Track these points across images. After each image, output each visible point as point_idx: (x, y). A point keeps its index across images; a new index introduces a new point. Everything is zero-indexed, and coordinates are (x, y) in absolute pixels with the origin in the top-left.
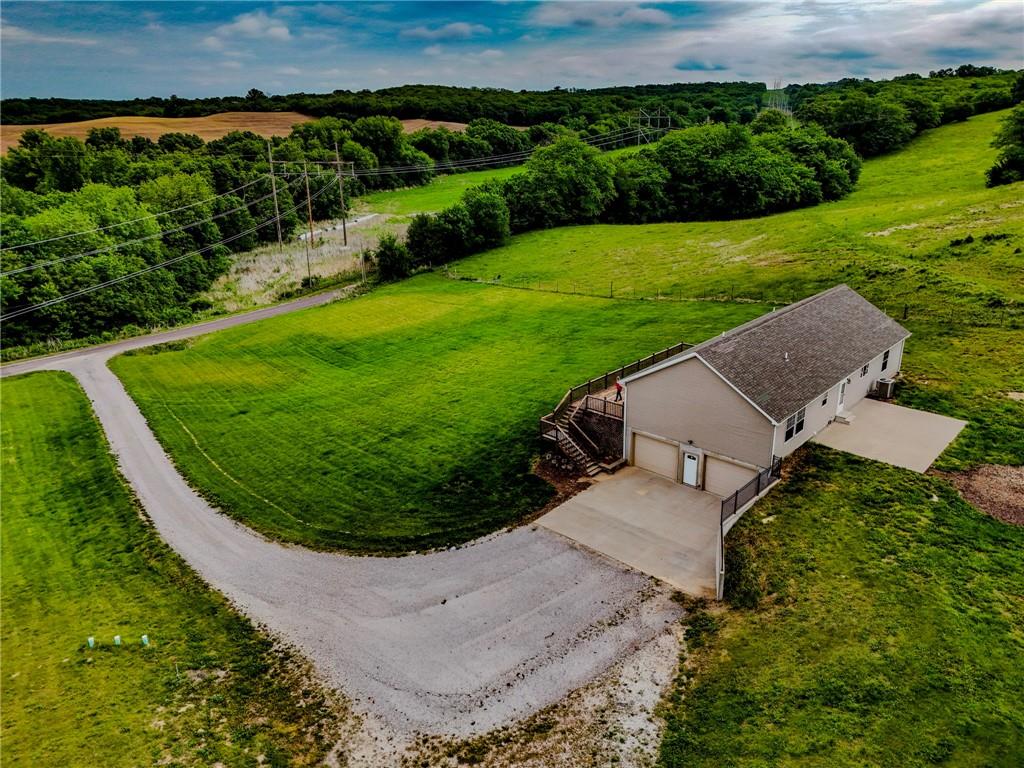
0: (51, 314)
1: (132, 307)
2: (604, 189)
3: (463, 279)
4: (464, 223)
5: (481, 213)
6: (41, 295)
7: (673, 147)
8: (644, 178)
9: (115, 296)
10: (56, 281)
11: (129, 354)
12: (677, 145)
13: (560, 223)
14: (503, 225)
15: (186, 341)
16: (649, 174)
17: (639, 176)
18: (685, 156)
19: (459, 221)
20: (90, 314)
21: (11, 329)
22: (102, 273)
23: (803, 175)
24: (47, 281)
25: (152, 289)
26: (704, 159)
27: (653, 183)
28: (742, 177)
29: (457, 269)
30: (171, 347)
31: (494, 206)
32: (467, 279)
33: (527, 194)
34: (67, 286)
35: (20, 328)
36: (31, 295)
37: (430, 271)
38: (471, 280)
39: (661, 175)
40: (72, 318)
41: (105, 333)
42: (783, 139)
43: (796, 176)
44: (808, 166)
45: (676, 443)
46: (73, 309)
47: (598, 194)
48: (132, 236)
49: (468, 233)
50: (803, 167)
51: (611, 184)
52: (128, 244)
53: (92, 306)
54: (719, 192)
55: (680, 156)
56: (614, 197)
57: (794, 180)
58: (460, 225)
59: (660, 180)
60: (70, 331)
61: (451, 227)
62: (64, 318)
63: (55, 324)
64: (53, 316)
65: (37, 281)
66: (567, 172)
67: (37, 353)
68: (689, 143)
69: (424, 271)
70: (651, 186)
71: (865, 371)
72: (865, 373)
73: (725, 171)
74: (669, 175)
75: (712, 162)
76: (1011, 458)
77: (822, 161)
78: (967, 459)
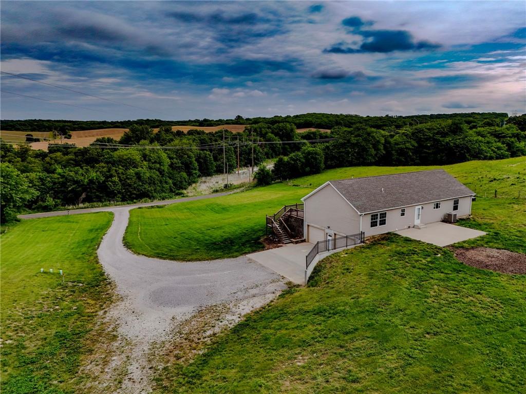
0: (115, 190)
1: (148, 191)
2: (376, 149)
3: (294, 185)
4: (300, 161)
5: (309, 157)
6: (112, 182)
7: (420, 131)
8: (401, 146)
9: (143, 186)
10: (119, 177)
11: (140, 208)
12: (423, 130)
13: (351, 164)
14: (320, 163)
15: (165, 205)
16: (405, 144)
17: (399, 145)
18: (427, 136)
19: (297, 159)
20: (130, 192)
21: (98, 195)
22: (138, 175)
23: (499, 148)
24: (115, 176)
25: (159, 185)
26: (438, 137)
27: (407, 148)
28: (457, 146)
29: (291, 182)
30: (158, 207)
31: (316, 153)
33: (336, 150)
34: (123, 179)
35: (101, 195)
36: (108, 182)
37: (281, 182)
38: (297, 186)
39: (412, 144)
40: (123, 193)
41: (135, 201)
42: (491, 131)
43: (494, 149)
44: (503, 143)
45: (323, 228)
46: (124, 189)
47: (373, 152)
48: (155, 162)
49: (302, 166)
50: (500, 144)
51: (382, 147)
52: (153, 165)
53: (132, 188)
54: (444, 154)
55: (424, 136)
56: (383, 154)
57: (492, 150)
58: (298, 162)
59: (411, 147)
60: (121, 198)
61: (293, 162)
62: (119, 192)
63: (115, 195)
64: (115, 191)
65: (111, 176)
66: (356, 140)
67: (106, 205)
68: (429, 129)
69: (278, 182)
70: (405, 150)
71: (437, 206)
72: (437, 207)
73: (447, 143)
74: (416, 145)
75: (441, 139)
76: (500, 246)
77: (512, 142)
78: (473, 245)
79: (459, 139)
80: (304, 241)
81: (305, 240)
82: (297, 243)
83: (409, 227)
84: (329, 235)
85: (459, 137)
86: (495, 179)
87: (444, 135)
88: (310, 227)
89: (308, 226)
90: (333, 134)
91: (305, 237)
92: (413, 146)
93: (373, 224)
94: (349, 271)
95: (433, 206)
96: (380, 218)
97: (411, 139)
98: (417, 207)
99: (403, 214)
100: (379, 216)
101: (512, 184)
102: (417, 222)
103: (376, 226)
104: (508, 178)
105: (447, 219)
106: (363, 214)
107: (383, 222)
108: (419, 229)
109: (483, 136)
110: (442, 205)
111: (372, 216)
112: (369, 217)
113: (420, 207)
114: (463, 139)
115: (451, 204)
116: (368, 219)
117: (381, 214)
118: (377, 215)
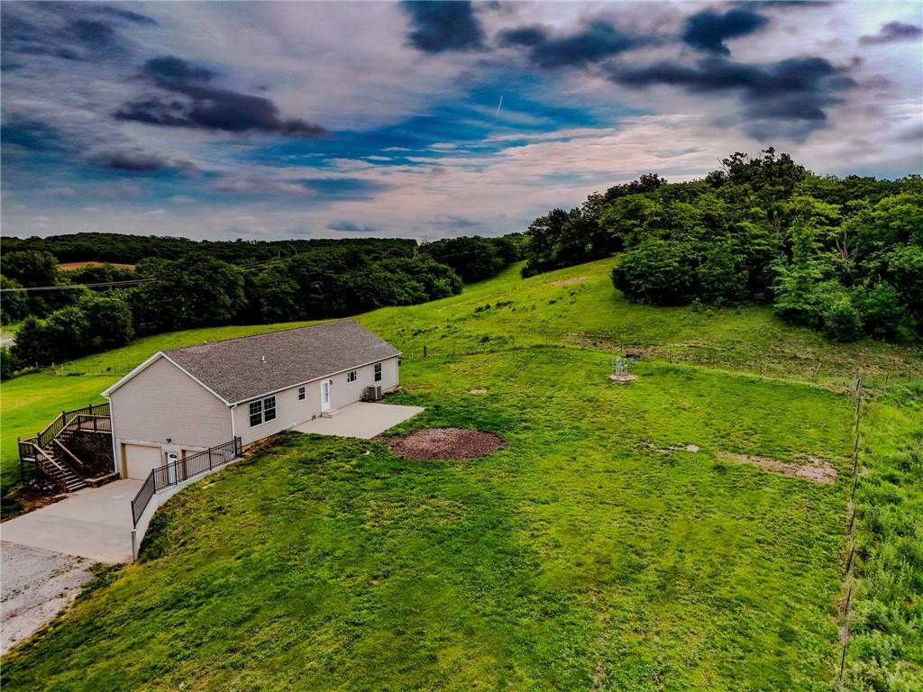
2: (234, 296)
3: (70, 375)
4: (78, 324)
5: (99, 315)
7: (301, 264)
8: (274, 289)
12: (306, 263)
13: (188, 325)
14: (125, 326)
16: (279, 285)
17: (271, 287)
18: (313, 271)
19: (72, 322)
23: (415, 289)
26: (330, 273)
27: (283, 292)
28: (360, 288)
29: (62, 370)
31: (113, 308)
32: (74, 375)
33: (155, 301)
37: (37, 371)
38: (78, 375)
39: (289, 286)
42: (401, 263)
43: (409, 290)
44: (419, 281)
45: (158, 444)
47: (228, 301)
49: (83, 334)
50: (414, 283)
51: (241, 293)
54: (342, 301)
55: (308, 272)
56: (245, 304)
57: (407, 292)
58: (73, 326)
59: (290, 290)
61: (62, 328)
66: (194, 280)
68: (315, 261)
69: (30, 372)
70: (281, 295)
71: (352, 377)
72: (352, 380)
73: (345, 283)
74: (298, 287)
75: (335, 277)
76: (445, 424)
77: (430, 279)
78: (412, 428)
79: (361, 276)
80: (117, 477)
81: (119, 474)
82: (99, 484)
83: (314, 417)
84: (171, 456)
85: (361, 273)
86: (420, 331)
87: (339, 270)
88: (127, 447)
89: (123, 445)
90: (141, 273)
91: (118, 468)
92: (292, 288)
93: (255, 421)
94: (223, 511)
95: (345, 377)
96: (266, 407)
97: (287, 277)
98: (323, 382)
99: (302, 397)
100: (263, 405)
101: (443, 336)
102: (325, 407)
103: (260, 422)
104: (436, 328)
105: (369, 397)
106: (235, 404)
107: (271, 415)
108: (330, 417)
109: (391, 271)
110: (359, 374)
111: (251, 406)
112: (246, 409)
113: (327, 381)
114: (367, 276)
115: (371, 372)
116: (245, 413)
117: (266, 401)
118: (260, 403)
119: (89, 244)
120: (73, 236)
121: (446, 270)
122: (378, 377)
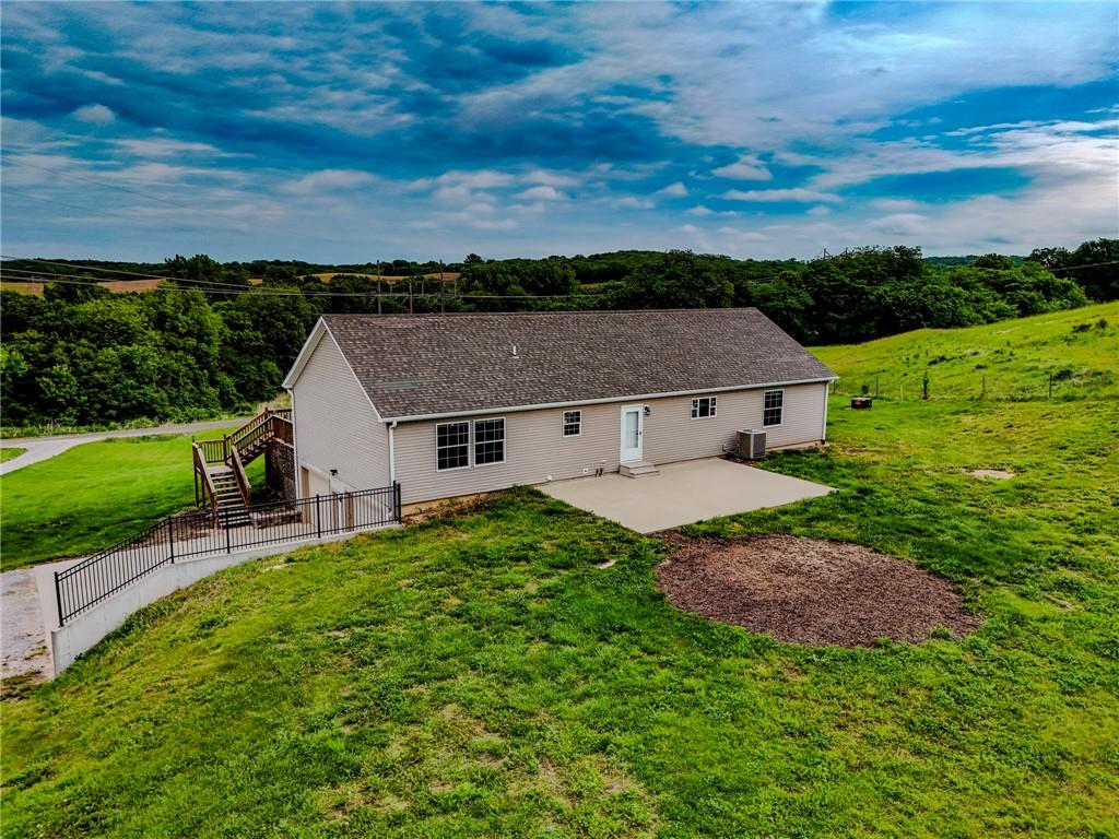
0: (57, 396)
1: (153, 400)
6: (51, 376)
9: (140, 388)
10: (73, 364)
11: (109, 440)
15: (181, 435)
20: (103, 402)
22: (128, 364)
24: (63, 362)
28: (901, 304)
34: (85, 371)
36: (40, 376)
40: (81, 405)
41: (112, 424)
42: (986, 276)
46: (85, 394)
48: (189, 333)
52: (180, 341)
53: (108, 394)
54: (873, 324)
60: (76, 417)
62: (71, 403)
63: (63, 409)
64: (60, 400)
65: (52, 362)
67: (29, 434)
70: (784, 312)
71: (705, 409)
72: (704, 412)
73: (880, 297)
74: (811, 302)
75: (867, 288)
79: (908, 289)
80: (297, 518)
81: (299, 515)
83: (600, 472)
85: (910, 285)
86: (942, 359)
87: (876, 280)
91: (300, 505)
92: (804, 304)
93: (450, 458)
95: (687, 407)
96: (479, 437)
97: (799, 287)
98: (625, 409)
99: (572, 429)
100: (472, 433)
101: (979, 367)
102: (630, 455)
103: (464, 462)
104: (975, 354)
105: (740, 451)
106: (395, 420)
107: (491, 452)
108: (631, 476)
109: (967, 287)
110: (723, 406)
111: (442, 430)
112: (429, 436)
113: (640, 408)
114: (918, 289)
115: (756, 404)
116: (425, 443)
117: (479, 427)
118: (465, 428)
119: (623, 262)
120: (613, 254)
121: (1067, 288)
122: (772, 417)
